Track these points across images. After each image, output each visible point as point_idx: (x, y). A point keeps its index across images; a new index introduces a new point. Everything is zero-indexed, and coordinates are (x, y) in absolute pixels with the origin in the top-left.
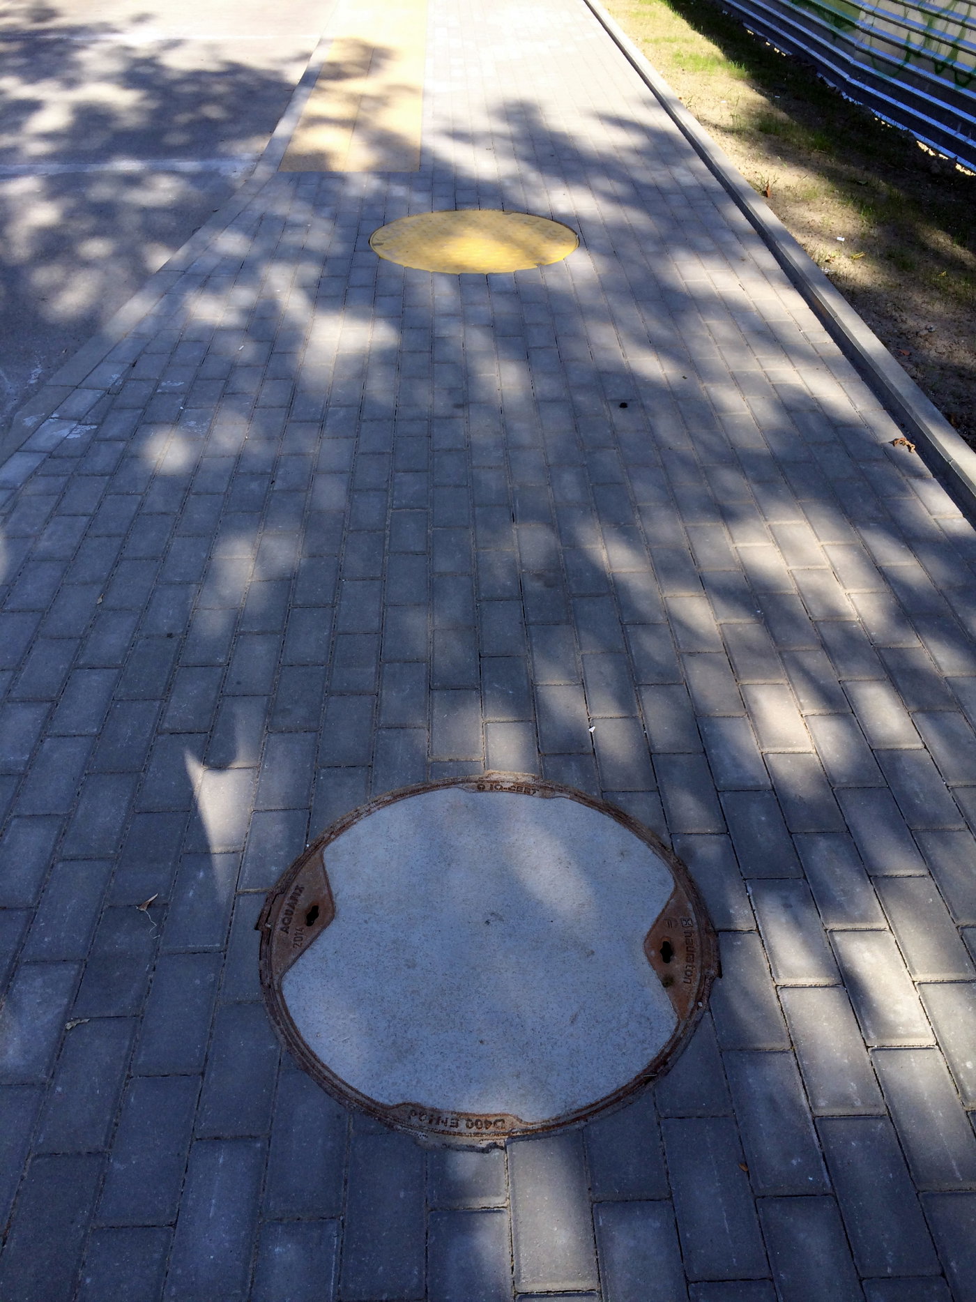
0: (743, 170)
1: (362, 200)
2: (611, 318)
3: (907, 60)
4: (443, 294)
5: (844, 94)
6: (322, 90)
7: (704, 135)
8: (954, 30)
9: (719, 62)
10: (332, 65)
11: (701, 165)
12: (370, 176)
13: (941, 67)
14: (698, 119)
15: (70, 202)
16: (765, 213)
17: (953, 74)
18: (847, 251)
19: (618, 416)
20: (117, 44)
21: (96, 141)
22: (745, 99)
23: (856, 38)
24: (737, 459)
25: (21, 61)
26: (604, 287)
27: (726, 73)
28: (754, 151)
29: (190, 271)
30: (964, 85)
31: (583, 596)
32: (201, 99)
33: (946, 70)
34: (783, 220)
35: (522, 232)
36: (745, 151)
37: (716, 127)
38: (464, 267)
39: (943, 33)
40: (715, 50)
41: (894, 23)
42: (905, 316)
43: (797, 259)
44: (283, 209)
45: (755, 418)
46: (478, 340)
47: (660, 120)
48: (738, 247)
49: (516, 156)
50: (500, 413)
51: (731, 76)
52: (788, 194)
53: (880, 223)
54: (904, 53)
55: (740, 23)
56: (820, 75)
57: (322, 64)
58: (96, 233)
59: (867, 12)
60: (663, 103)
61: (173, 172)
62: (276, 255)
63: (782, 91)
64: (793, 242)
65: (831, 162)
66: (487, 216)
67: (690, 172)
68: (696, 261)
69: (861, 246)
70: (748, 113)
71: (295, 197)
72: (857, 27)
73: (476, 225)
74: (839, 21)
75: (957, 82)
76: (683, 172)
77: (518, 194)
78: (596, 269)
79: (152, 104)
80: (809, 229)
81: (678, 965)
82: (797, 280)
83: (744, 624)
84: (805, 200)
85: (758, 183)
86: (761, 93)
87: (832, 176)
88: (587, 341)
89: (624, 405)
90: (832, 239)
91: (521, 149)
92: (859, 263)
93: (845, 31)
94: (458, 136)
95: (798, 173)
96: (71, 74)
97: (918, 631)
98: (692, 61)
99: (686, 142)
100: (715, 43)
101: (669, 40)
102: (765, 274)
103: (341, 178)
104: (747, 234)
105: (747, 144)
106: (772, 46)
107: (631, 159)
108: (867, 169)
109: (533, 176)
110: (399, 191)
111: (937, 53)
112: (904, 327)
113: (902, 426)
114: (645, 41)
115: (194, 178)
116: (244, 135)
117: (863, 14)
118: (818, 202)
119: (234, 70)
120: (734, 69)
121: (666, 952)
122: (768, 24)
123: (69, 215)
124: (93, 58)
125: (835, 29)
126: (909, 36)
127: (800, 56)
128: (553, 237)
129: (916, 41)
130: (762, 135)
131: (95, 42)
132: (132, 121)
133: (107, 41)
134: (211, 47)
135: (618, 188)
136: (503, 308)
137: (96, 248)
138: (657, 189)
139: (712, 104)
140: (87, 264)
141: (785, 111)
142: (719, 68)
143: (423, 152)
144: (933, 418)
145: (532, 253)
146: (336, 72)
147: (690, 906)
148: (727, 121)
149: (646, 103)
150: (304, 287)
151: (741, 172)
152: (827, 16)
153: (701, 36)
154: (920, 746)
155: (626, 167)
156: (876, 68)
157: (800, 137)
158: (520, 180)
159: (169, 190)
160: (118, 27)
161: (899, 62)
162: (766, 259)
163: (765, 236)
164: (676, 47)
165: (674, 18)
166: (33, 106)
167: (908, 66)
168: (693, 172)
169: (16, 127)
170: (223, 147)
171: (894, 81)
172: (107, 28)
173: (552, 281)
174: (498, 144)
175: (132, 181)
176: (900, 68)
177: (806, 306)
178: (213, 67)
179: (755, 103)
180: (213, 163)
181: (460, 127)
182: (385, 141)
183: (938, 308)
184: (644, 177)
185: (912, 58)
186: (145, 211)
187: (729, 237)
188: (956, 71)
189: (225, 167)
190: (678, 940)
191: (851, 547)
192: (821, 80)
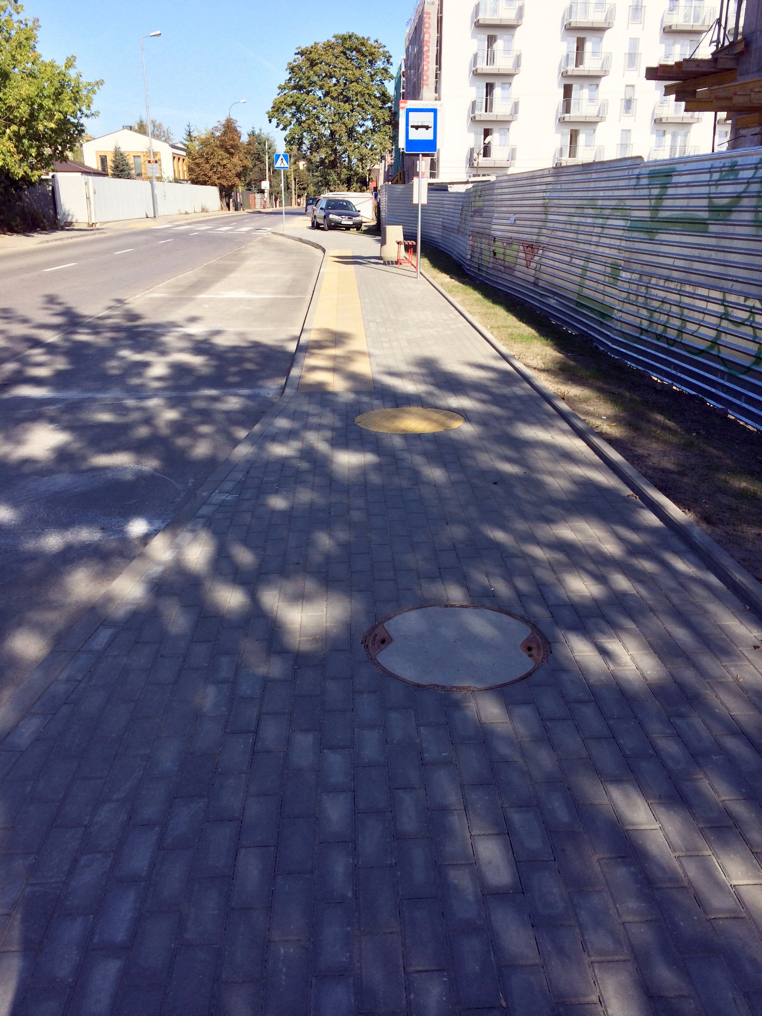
0: (551, 388)
1: (346, 403)
2: (487, 451)
3: (641, 334)
4: (398, 442)
5: (609, 353)
6: (312, 354)
7: (528, 372)
8: (664, 318)
9: (536, 338)
10: (316, 341)
11: (528, 386)
12: (349, 392)
13: (659, 337)
14: (525, 364)
15: (184, 409)
16: (563, 406)
17: (666, 340)
18: (607, 423)
19: (494, 488)
20: (181, 333)
21: (187, 381)
22: (550, 355)
23: (613, 324)
24: (554, 502)
25: (130, 342)
26: (480, 438)
27: (539, 343)
28: (556, 380)
29: (264, 435)
30: (672, 345)
31: (483, 549)
32: (240, 360)
33: (662, 338)
34: (574, 410)
35: (435, 416)
36: (552, 380)
37: (535, 368)
38: (407, 431)
39: (659, 319)
40: (533, 332)
41: (633, 315)
42: (636, 449)
43: (580, 425)
44: (305, 408)
45: (561, 487)
46: (419, 460)
47: (505, 366)
48: (550, 421)
49: (425, 383)
50: (435, 486)
51: (542, 344)
52: (576, 398)
53: (625, 410)
54: (639, 330)
55: (547, 318)
56: (595, 344)
57: (309, 342)
58: (203, 423)
59: (618, 310)
60: (504, 357)
61: (235, 395)
62: (308, 427)
63: (572, 352)
64: (579, 418)
65: (600, 384)
66: (414, 409)
67: (521, 389)
68: (528, 427)
69: (614, 420)
70: (553, 362)
71: (310, 403)
72: (613, 318)
73: (410, 413)
74: (603, 315)
75: (668, 344)
76: (518, 389)
77: (431, 400)
78: (475, 431)
79: (214, 363)
80: (587, 413)
81: (534, 652)
82: (580, 434)
83: (559, 556)
84: (586, 400)
85: (559, 394)
86: (560, 352)
87: (600, 390)
88: (475, 459)
89: (495, 483)
90: (599, 417)
91: (429, 379)
92: (614, 428)
93: (607, 320)
94: (392, 374)
95: (581, 389)
96: (162, 348)
97: (636, 558)
98: (519, 337)
99: (519, 375)
100: (533, 328)
101: (507, 327)
102: (564, 432)
103: (334, 394)
104: (555, 415)
105: (553, 377)
106: (567, 330)
107: (489, 383)
108: (619, 387)
109: (436, 391)
110: (365, 399)
111: (657, 330)
112: (636, 453)
113: (633, 490)
114: (492, 327)
115: (248, 397)
116: (271, 377)
117: (616, 311)
118: (592, 402)
119: (256, 345)
120: (543, 341)
121: (530, 649)
122: (564, 318)
123: (185, 415)
124: (170, 339)
125: (601, 319)
126: (641, 321)
127: (583, 334)
128: (451, 418)
129: (645, 324)
130: (561, 372)
131: (170, 332)
132: (205, 371)
133: (177, 331)
134: (241, 334)
135: (484, 396)
136: (429, 446)
137: (205, 429)
138: (504, 396)
139: (532, 358)
140: (202, 436)
141: (573, 361)
142: (535, 341)
143: (374, 381)
144: (647, 485)
145: (442, 424)
146: (319, 345)
147: (538, 637)
148: (541, 365)
149: (495, 358)
150: (326, 440)
151: (550, 389)
152: (596, 313)
153: (524, 325)
154: (636, 592)
155: (486, 386)
156: (625, 339)
157: (583, 372)
158: (431, 394)
159: (236, 403)
160: (181, 324)
161: (637, 335)
162: (566, 426)
163: (563, 416)
164: (510, 330)
165: (508, 316)
166: (146, 365)
167: (642, 337)
168: (523, 389)
169: (140, 375)
170: (260, 383)
171: (635, 345)
172: (174, 325)
173: (453, 435)
174: (415, 377)
175: (215, 399)
176: (638, 338)
177: (586, 445)
178: (243, 344)
179: (556, 357)
180: (257, 391)
181: (392, 370)
182: (352, 377)
183: (654, 445)
184: (497, 391)
185: (644, 332)
186: (227, 413)
187: (545, 417)
188: (668, 339)
189: (263, 392)
190: (534, 645)
191: (607, 531)
192: (596, 346)
